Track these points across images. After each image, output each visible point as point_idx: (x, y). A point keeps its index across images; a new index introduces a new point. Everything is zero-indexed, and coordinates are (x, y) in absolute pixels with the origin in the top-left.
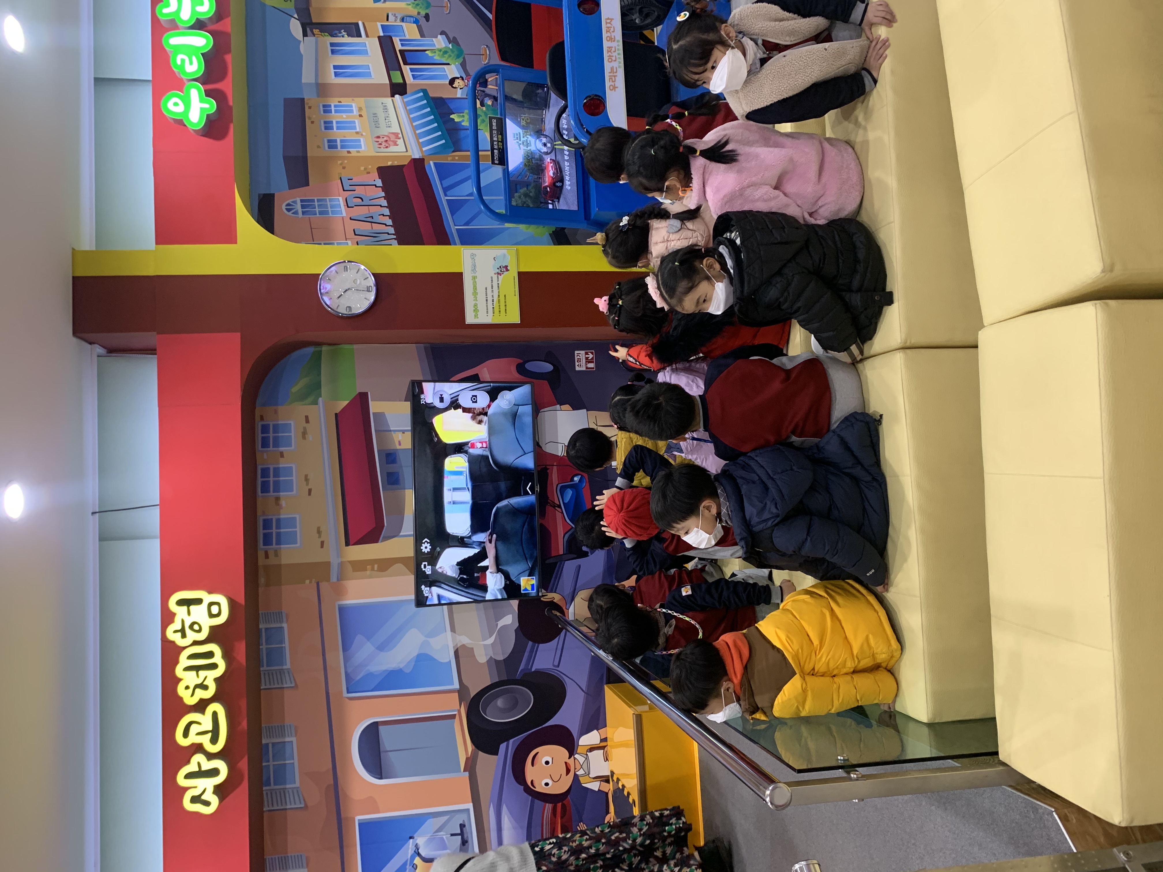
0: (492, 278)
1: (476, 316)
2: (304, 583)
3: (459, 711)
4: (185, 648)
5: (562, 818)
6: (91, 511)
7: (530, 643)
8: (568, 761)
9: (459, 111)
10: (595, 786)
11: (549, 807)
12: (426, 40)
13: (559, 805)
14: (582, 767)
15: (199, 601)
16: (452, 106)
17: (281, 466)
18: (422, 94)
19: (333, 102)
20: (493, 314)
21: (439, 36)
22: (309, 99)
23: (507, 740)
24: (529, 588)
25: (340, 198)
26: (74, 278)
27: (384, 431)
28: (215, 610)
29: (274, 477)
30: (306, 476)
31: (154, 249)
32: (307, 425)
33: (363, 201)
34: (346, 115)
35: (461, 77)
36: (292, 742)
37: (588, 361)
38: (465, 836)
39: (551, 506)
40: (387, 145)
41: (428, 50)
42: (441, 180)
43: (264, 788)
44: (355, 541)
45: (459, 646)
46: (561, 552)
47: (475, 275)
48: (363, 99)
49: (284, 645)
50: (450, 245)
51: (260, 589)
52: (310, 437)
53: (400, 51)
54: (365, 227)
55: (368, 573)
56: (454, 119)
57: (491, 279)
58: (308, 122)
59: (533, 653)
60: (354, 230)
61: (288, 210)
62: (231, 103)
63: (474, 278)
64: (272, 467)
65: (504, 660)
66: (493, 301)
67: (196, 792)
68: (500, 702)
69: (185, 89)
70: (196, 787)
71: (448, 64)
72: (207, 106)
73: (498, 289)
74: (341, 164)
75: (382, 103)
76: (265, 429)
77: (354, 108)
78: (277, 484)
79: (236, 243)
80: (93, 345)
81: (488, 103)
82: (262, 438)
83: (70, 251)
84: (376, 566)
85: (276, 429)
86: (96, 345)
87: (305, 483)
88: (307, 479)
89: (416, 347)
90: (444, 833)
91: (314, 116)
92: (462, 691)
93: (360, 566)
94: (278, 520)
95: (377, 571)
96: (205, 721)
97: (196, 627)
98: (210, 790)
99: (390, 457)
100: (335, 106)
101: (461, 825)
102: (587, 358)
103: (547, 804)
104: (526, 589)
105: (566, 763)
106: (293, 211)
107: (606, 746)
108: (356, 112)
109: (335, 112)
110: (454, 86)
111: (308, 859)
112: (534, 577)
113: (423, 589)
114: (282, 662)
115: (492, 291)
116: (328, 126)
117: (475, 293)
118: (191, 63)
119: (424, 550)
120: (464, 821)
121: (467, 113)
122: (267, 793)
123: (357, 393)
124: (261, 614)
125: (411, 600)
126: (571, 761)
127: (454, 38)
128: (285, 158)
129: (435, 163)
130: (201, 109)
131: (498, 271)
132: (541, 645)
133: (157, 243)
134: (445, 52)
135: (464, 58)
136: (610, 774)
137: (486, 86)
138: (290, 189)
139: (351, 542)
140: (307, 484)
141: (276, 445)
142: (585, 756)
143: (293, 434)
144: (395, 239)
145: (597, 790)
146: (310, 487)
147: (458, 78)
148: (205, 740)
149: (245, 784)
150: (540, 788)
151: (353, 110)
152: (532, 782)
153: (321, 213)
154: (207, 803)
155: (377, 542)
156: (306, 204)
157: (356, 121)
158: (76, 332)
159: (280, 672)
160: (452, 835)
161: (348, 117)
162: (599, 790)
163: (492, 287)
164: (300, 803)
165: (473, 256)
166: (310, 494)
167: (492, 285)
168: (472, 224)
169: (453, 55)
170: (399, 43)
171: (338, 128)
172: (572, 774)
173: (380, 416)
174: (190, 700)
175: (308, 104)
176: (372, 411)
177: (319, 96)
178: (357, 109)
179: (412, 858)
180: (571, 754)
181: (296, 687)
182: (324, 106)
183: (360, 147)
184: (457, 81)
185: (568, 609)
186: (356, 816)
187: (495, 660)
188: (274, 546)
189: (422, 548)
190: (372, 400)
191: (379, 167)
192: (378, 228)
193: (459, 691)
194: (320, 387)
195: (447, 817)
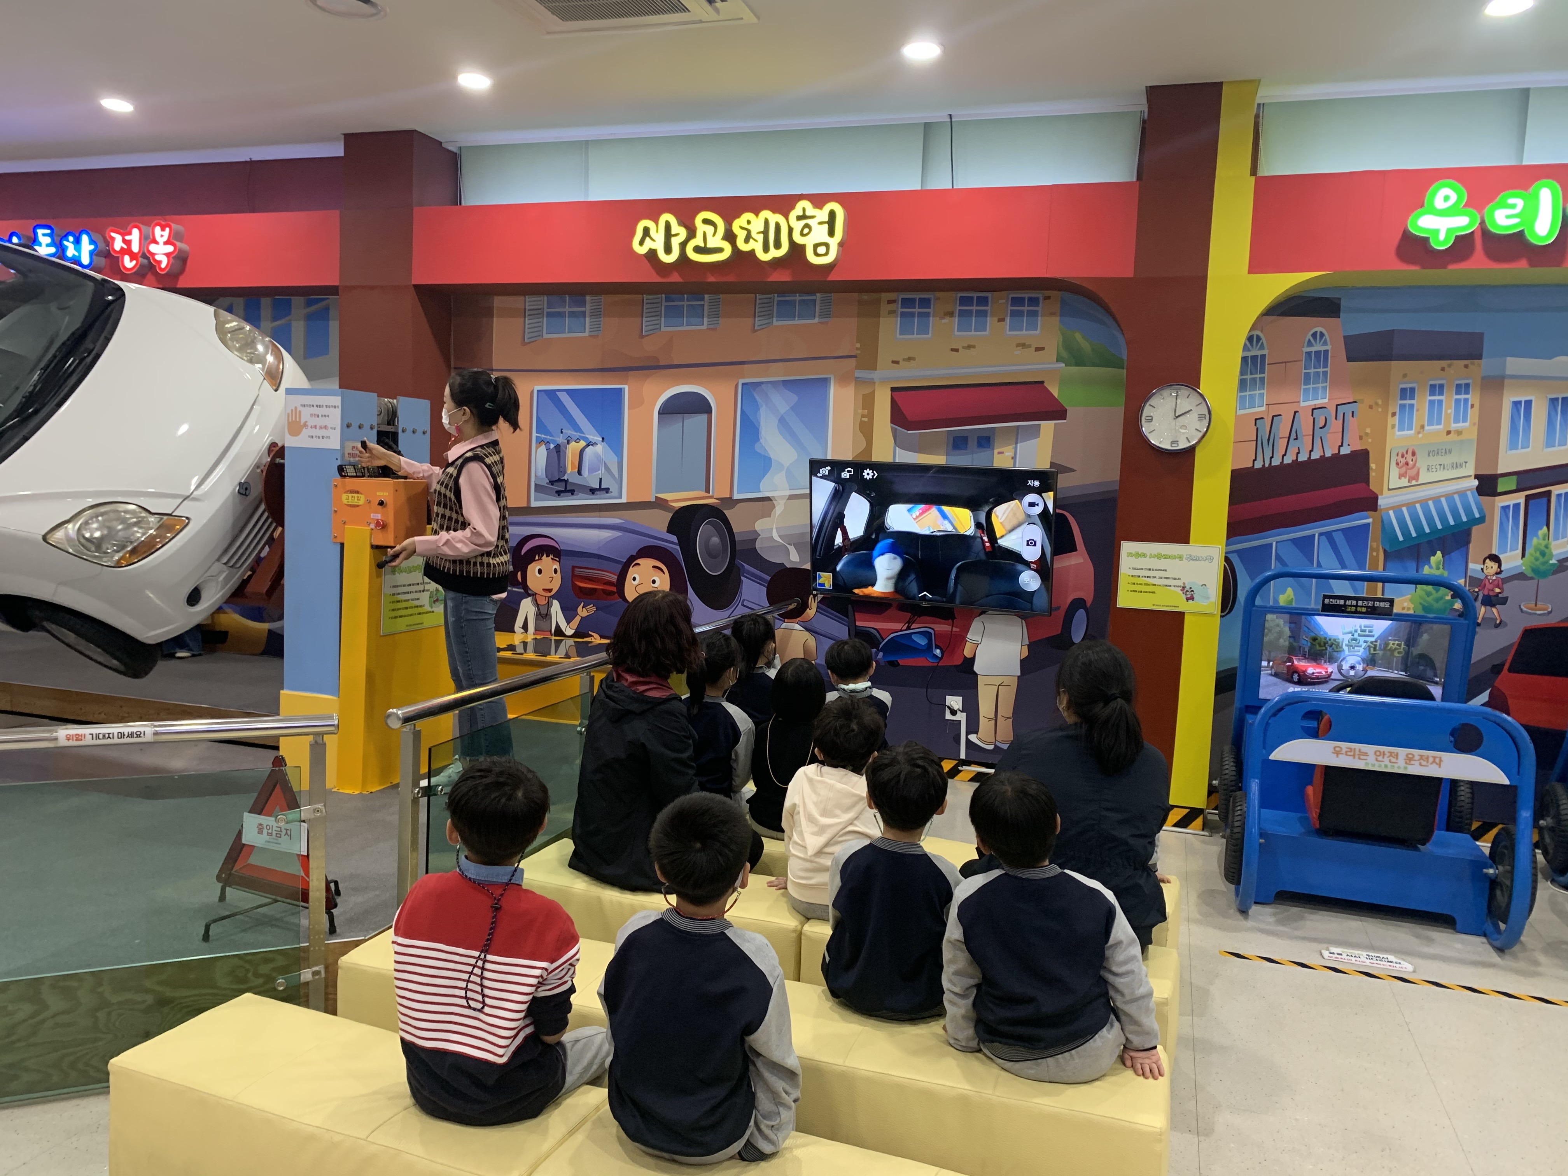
0: (1179, 579)
1: (1130, 555)
2: (857, 343)
3: (712, 497)
4: (787, 219)
5: (603, 590)
6: (953, 113)
7: (769, 578)
9: (1446, 563)
13: (614, 589)
16: (1455, 555)
17: (988, 319)
18: (1477, 515)
19: (1473, 398)
20: (1131, 575)
22: (1479, 365)
23: (680, 544)
24: (821, 581)
25: (1326, 400)
26: (1219, 85)
27: (1016, 436)
28: (821, 250)
29: (977, 311)
30: (974, 347)
32: (1033, 349)
33: (1321, 428)
34: (1450, 413)
35: (1501, 571)
36: (704, 325)
38: (598, 492)
40: (1400, 465)
41: (1548, 531)
42: (1342, 530)
43: (663, 296)
44: (895, 398)
45: (775, 502)
46: (858, 623)
47: (1184, 559)
48: (1474, 436)
49: (797, 319)
50: (1227, 537)
51: (857, 294)
52: (1018, 352)
53: (1549, 491)
54: (1283, 429)
55: (860, 411)
56: (1434, 555)
57: (1177, 577)
58: (1444, 363)
59: (759, 580)
60: (1280, 415)
61: (1314, 335)
63: (1180, 558)
64: (988, 308)
65: (755, 548)
66: (1148, 577)
67: (652, 233)
68: (715, 540)
69: (1469, 211)
70: (657, 232)
71: (1523, 555)
72: (1441, 237)
73: (1164, 585)
74: (1377, 404)
75: (1466, 462)
76: (1034, 301)
77: (1461, 424)
78: (969, 314)
79: (1250, 272)
82: (1023, 299)
83: (1257, 78)
84: (866, 420)
85: (1034, 314)
87: (966, 345)
88: (969, 347)
89: (1115, 481)
90: (603, 472)
91: (1452, 372)
92: (730, 502)
93: (868, 403)
94: (927, 315)
95: (861, 420)
96: (716, 240)
97: (806, 231)
98: (653, 246)
99: (985, 442)
100: (1466, 400)
101: (609, 489)
103: (616, 577)
104: (820, 577)
106: (1312, 340)
108: (1454, 426)
109: (1456, 400)
110: (1488, 561)
111: (597, 336)
113: (827, 468)
114: (780, 316)
115: (1161, 578)
116: (1436, 389)
117: (1159, 556)
118: (1508, 217)
119: (866, 472)
120: (612, 492)
121: (1443, 574)
122: (657, 300)
123: (1067, 408)
128: (1391, 332)
129: (1369, 524)
130: (1437, 231)
131: (1187, 588)
132: (766, 589)
134: (1543, 554)
135: (1532, 578)
138: (1345, 337)
140: (964, 348)
141: (1014, 314)
143: (1024, 332)
144: (1264, 465)
146: (960, 350)
147: (1500, 567)
148: (698, 241)
149: (659, 279)
150: (632, 572)
151: (1459, 422)
152: (638, 564)
154: (641, 243)
155: (892, 422)
156: (1321, 358)
157: (1441, 427)
158: (1149, 89)
159: (770, 314)
160: (601, 480)
161: (1448, 416)
163: (1167, 578)
164: (647, 331)
165: (1211, 559)
166: (953, 350)
167: (1169, 578)
171: (1431, 402)
173: (1035, 432)
175: (1473, 364)
176: (1042, 423)
177: (1483, 378)
178: (1459, 429)
179: (585, 439)
181: (754, 331)
182: (1467, 386)
183: (1401, 429)
184: (1495, 566)
185: (797, 623)
186: (629, 386)
187: (757, 539)
188: (900, 310)
189: (867, 469)
190: (1055, 424)
191: (1368, 452)
192: (1281, 445)
193: (731, 498)
194: (1077, 365)
195: (617, 476)
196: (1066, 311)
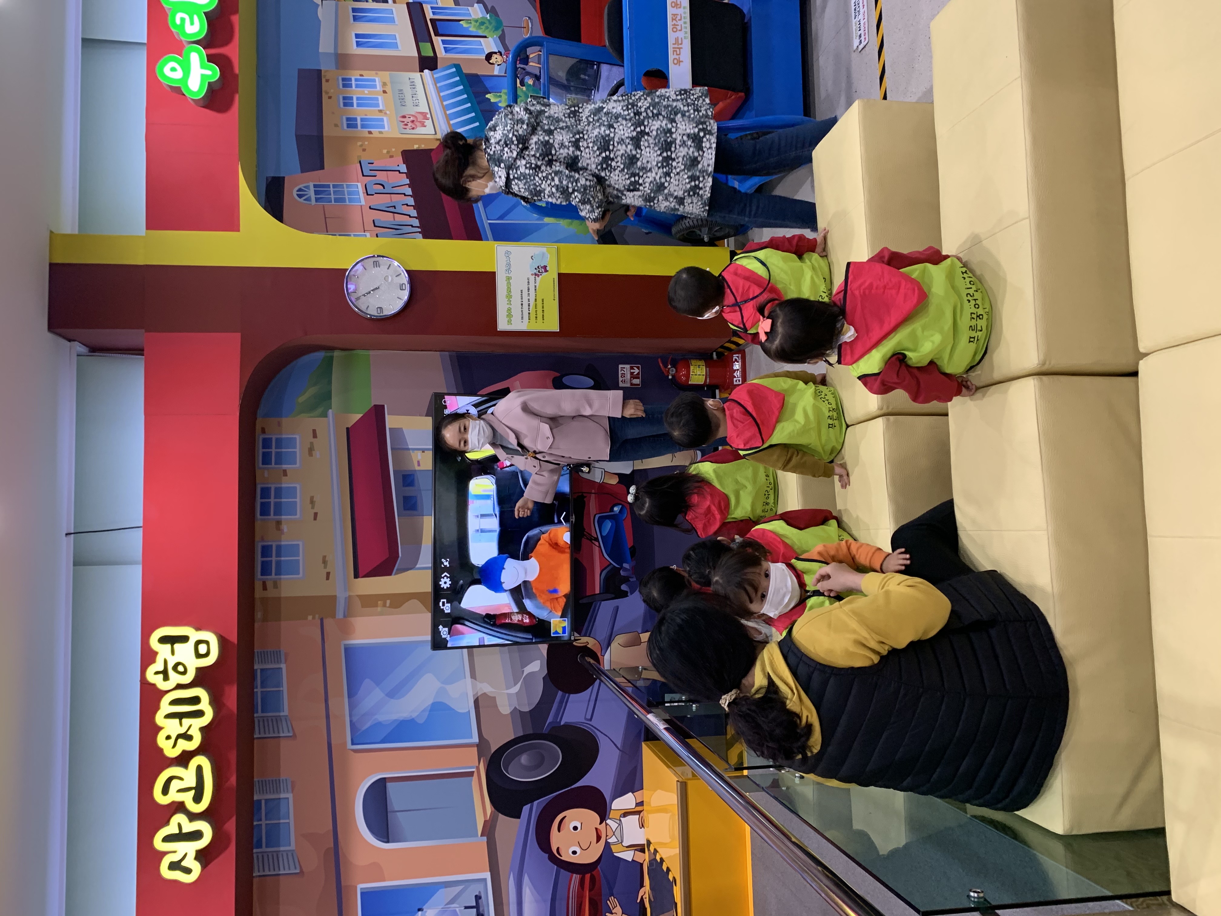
0: (528, 279)
1: (509, 322)
2: (307, 619)
3: (478, 768)
4: (167, 692)
5: (590, 891)
6: (66, 532)
7: (560, 693)
8: (599, 827)
9: (496, 90)
10: (628, 856)
11: (576, 878)
12: (461, 9)
13: (588, 876)
14: (614, 834)
15: (184, 639)
16: (488, 84)
17: (283, 485)
18: (454, 70)
19: (354, 75)
20: (528, 321)
21: (476, 5)
22: (326, 71)
23: (532, 801)
24: (560, 631)
25: (359, 185)
26: (51, 265)
27: (401, 449)
28: (203, 649)
29: (275, 498)
30: (312, 498)
31: (144, 234)
32: (314, 440)
33: (384, 188)
34: (368, 91)
35: (499, 52)
36: (288, 798)
37: (633, 376)
38: (481, 909)
39: (588, 539)
40: (413, 126)
41: (463, 20)
43: (255, 851)
44: (365, 573)
45: (479, 694)
46: (597, 591)
47: (510, 276)
49: (281, 689)
50: (482, 240)
51: (256, 624)
52: (317, 454)
53: (431, 20)
54: (386, 218)
55: (379, 609)
56: (490, 100)
57: (527, 281)
58: (325, 97)
59: (563, 703)
60: (373, 221)
61: (300, 196)
62: (237, 71)
63: (509, 279)
64: (273, 487)
65: (530, 711)
66: (529, 306)
67: (175, 858)
68: (524, 759)
69: (185, 52)
70: (175, 852)
71: (485, 37)
72: (208, 72)
73: (536, 292)
74: (361, 146)
75: (409, 79)
76: (267, 443)
77: (377, 83)
78: (278, 506)
79: (239, 231)
80: (72, 343)
81: (529, 83)
82: (264, 453)
83: (47, 234)
84: (388, 602)
85: (279, 442)
86: (76, 343)
87: (310, 506)
88: (312, 502)
89: (441, 355)
90: (458, 906)
91: (332, 91)
92: (482, 745)
93: (370, 601)
94: (279, 547)
95: (389, 607)
96: (189, 776)
97: (181, 668)
98: (192, 855)
99: (408, 479)
100: (356, 80)
101: (476, 896)
102: (632, 373)
103: (574, 875)
104: (556, 632)
105: (596, 829)
106: (304, 198)
107: (641, 811)
108: (379, 88)
109: (356, 87)
110: (491, 61)
112: (566, 619)
113: (440, 630)
114: (278, 709)
115: (529, 294)
116: (347, 102)
117: (509, 296)
118: (192, 23)
119: (443, 585)
120: (480, 892)
121: (505, 93)
122: (258, 856)
123: (372, 405)
124: (256, 654)
125: (427, 641)
126: (602, 827)
127: (493, 7)
128: (297, 137)
130: (202, 75)
131: (535, 271)
132: (571, 695)
133: (148, 228)
134: (482, 23)
135: (503, 31)
136: (645, 843)
137: (527, 64)
138: (303, 171)
139: (361, 574)
140: (313, 508)
141: (279, 462)
142: (618, 822)
143: (297, 450)
144: (419, 232)
145: (630, 860)
146: (316, 511)
147: (495, 53)
148: (188, 798)
149: (232, 848)
150: (567, 856)
151: (376, 85)
152: (558, 849)
153: (336, 200)
154: (188, 871)
155: (390, 574)
156: (320, 190)
157: (380, 98)
158: (52, 326)
159: (276, 719)
160: (466, 908)
161: (370, 93)
162: (633, 860)
163: (529, 289)
164: (296, 868)
165: (508, 254)
166: (315, 519)
167: (528, 287)
168: (506, 218)
169: (490, 27)
170: (430, 11)
171: (359, 105)
172: (602, 842)
173: (397, 432)
174: (171, 753)
175: (325, 76)
176: (388, 427)
177: (337, 68)
178: (381, 84)
180: (603, 819)
181: (294, 736)
182: (343, 80)
184: (495, 56)
185: (604, 656)
186: (358, 884)
187: (520, 711)
188: (273, 576)
189: (440, 583)
190: (388, 414)
191: (404, 151)
192: (399, 219)
193: (478, 746)
194: (330, 398)
195: (460, 888)
196: (277, 412)
